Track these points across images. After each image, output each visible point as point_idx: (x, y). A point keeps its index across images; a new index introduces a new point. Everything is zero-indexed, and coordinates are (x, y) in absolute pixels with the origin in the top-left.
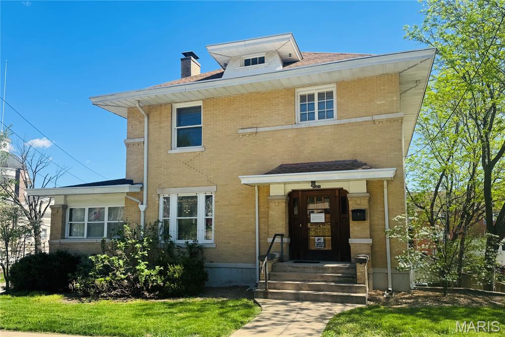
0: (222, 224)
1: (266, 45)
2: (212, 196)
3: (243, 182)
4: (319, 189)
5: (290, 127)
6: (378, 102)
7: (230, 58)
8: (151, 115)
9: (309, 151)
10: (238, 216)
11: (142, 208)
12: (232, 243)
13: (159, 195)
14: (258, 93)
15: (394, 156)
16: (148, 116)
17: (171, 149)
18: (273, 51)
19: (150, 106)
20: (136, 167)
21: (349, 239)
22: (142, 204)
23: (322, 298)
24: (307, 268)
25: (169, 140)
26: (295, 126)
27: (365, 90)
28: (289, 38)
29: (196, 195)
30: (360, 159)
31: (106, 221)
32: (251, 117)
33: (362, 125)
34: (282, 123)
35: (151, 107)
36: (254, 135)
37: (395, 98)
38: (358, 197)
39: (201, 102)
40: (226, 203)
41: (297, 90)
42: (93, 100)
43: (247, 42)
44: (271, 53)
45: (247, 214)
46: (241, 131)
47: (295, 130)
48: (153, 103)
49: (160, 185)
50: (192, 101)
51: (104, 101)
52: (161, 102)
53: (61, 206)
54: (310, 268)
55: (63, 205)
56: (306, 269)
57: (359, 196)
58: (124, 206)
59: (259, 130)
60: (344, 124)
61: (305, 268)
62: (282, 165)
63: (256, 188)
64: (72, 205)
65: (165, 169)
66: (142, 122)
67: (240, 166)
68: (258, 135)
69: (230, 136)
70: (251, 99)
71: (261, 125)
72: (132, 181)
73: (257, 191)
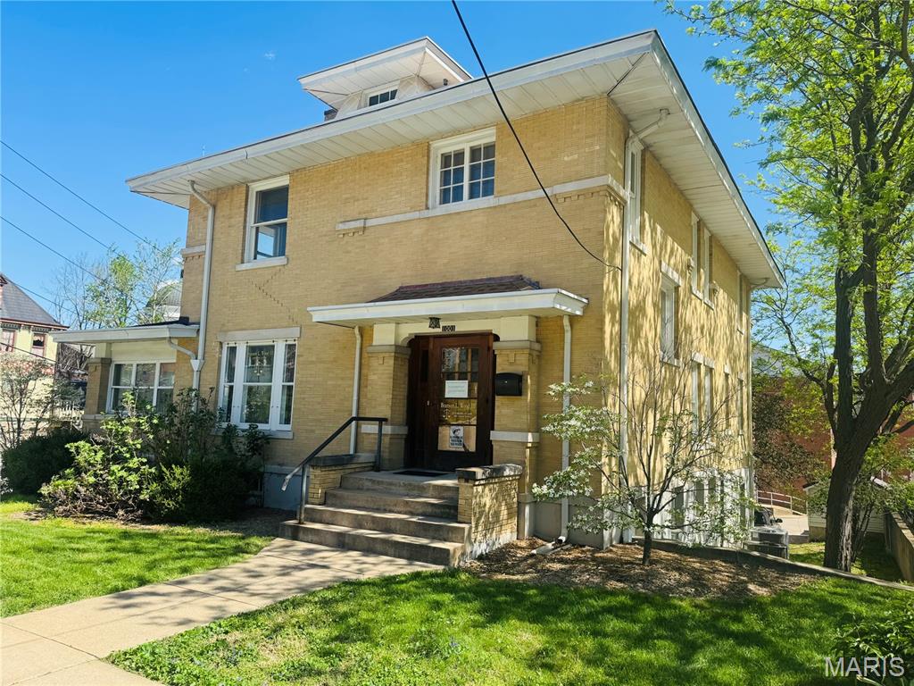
0: (306, 396)
1: (389, 65)
2: (295, 345)
3: (315, 319)
4: (451, 332)
5: (416, 215)
6: (566, 159)
7: (345, 97)
8: (219, 205)
9: (446, 261)
10: (329, 383)
11: (195, 364)
12: (317, 432)
13: (221, 343)
14: (371, 154)
15: (587, 266)
16: (214, 207)
17: (243, 262)
18: (411, 78)
19: (218, 189)
20: (194, 295)
21: (491, 432)
22: (196, 359)
23: (379, 547)
24: (395, 485)
25: (240, 248)
26: (426, 214)
27: (545, 135)
28: (423, 48)
29: (272, 343)
30: (528, 274)
31: (156, 387)
32: (358, 200)
33: (535, 206)
34: (405, 209)
35: (220, 191)
36: (361, 233)
37: (598, 148)
38: (511, 349)
39: (288, 177)
40: (314, 359)
41: (435, 145)
42: (132, 184)
43: (359, 64)
44: (406, 81)
45: (342, 379)
46: (341, 226)
47: (425, 221)
48: (222, 185)
49: (223, 325)
50: (275, 176)
51: (146, 184)
52: (231, 181)
53: (99, 361)
54: (400, 486)
55: (102, 359)
56: (393, 487)
57: (516, 349)
58: (175, 361)
59: (370, 223)
60: (505, 206)
61: (391, 484)
62: (401, 288)
63: (357, 331)
64: (117, 360)
65: (231, 297)
66: (205, 218)
67: (338, 290)
68: (367, 232)
69: (325, 236)
70: (360, 166)
71: (374, 214)
72: (188, 318)
73: (358, 337)
